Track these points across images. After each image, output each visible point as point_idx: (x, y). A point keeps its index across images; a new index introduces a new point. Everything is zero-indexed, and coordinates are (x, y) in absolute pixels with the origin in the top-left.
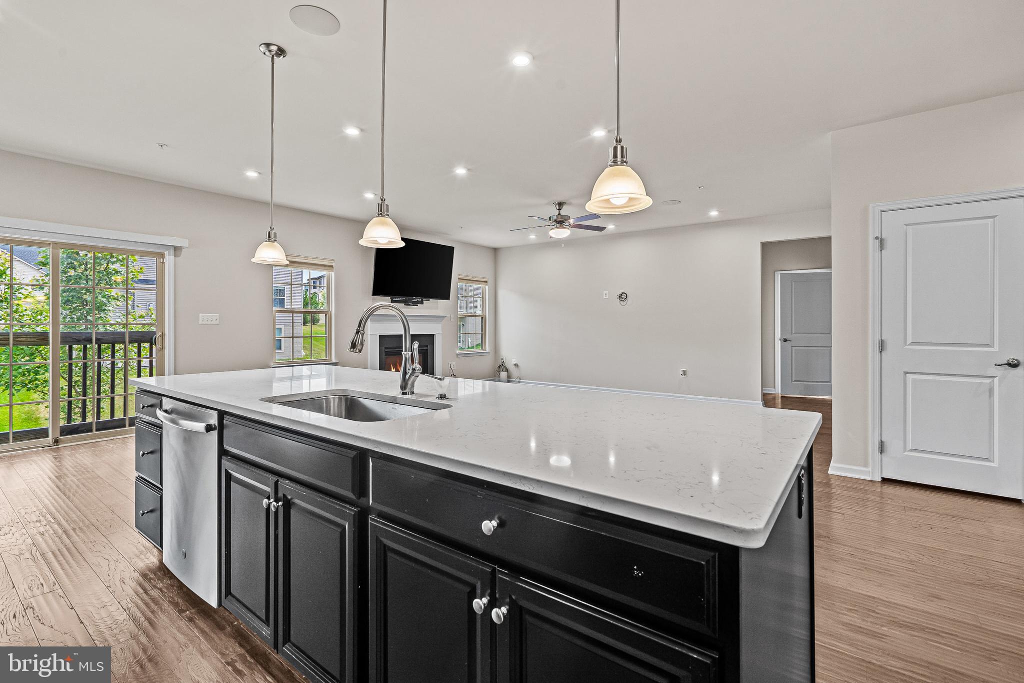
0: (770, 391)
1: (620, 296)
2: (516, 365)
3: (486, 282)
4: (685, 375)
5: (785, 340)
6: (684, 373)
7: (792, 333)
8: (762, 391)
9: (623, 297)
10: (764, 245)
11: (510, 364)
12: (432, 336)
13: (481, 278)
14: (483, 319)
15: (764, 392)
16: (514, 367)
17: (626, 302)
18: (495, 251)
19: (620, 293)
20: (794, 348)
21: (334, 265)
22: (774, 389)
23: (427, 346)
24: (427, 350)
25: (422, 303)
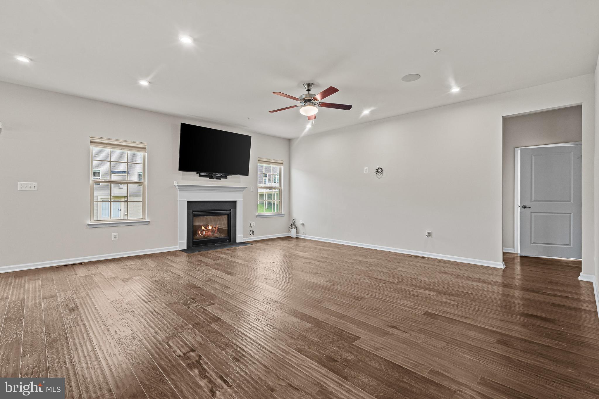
0: (509, 250)
1: (377, 171)
2: (303, 224)
3: (282, 163)
4: (430, 236)
5: (525, 207)
6: (429, 234)
7: (531, 201)
8: (503, 249)
9: (379, 171)
10: (506, 120)
11: (298, 224)
12: (235, 202)
13: (278, 160)
14: (280, 190)
15: (504, 251)
16: (301, 225)
17: (382, 174)
18: (289, 141)
19: (377, 168)
20: (533, 215)
21: (147, 147)
22: (513, 249)
23: (230, 210)
24: (231, 212)
25: (226, 177)
